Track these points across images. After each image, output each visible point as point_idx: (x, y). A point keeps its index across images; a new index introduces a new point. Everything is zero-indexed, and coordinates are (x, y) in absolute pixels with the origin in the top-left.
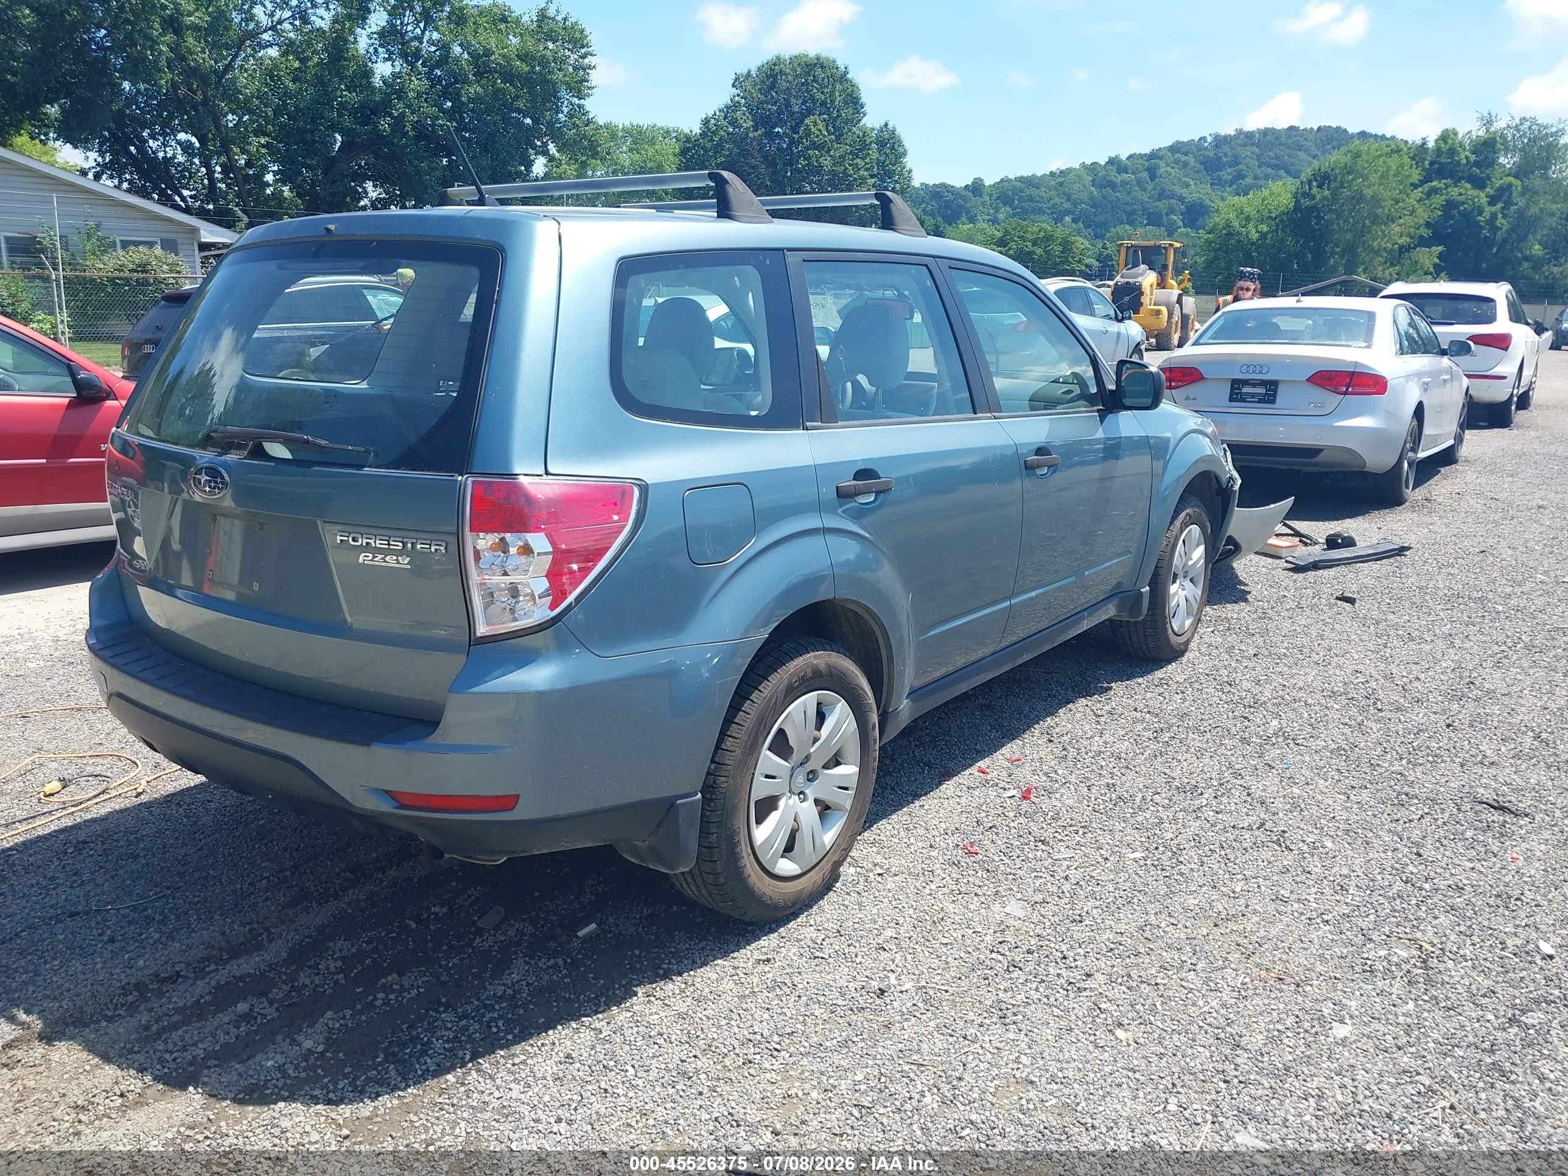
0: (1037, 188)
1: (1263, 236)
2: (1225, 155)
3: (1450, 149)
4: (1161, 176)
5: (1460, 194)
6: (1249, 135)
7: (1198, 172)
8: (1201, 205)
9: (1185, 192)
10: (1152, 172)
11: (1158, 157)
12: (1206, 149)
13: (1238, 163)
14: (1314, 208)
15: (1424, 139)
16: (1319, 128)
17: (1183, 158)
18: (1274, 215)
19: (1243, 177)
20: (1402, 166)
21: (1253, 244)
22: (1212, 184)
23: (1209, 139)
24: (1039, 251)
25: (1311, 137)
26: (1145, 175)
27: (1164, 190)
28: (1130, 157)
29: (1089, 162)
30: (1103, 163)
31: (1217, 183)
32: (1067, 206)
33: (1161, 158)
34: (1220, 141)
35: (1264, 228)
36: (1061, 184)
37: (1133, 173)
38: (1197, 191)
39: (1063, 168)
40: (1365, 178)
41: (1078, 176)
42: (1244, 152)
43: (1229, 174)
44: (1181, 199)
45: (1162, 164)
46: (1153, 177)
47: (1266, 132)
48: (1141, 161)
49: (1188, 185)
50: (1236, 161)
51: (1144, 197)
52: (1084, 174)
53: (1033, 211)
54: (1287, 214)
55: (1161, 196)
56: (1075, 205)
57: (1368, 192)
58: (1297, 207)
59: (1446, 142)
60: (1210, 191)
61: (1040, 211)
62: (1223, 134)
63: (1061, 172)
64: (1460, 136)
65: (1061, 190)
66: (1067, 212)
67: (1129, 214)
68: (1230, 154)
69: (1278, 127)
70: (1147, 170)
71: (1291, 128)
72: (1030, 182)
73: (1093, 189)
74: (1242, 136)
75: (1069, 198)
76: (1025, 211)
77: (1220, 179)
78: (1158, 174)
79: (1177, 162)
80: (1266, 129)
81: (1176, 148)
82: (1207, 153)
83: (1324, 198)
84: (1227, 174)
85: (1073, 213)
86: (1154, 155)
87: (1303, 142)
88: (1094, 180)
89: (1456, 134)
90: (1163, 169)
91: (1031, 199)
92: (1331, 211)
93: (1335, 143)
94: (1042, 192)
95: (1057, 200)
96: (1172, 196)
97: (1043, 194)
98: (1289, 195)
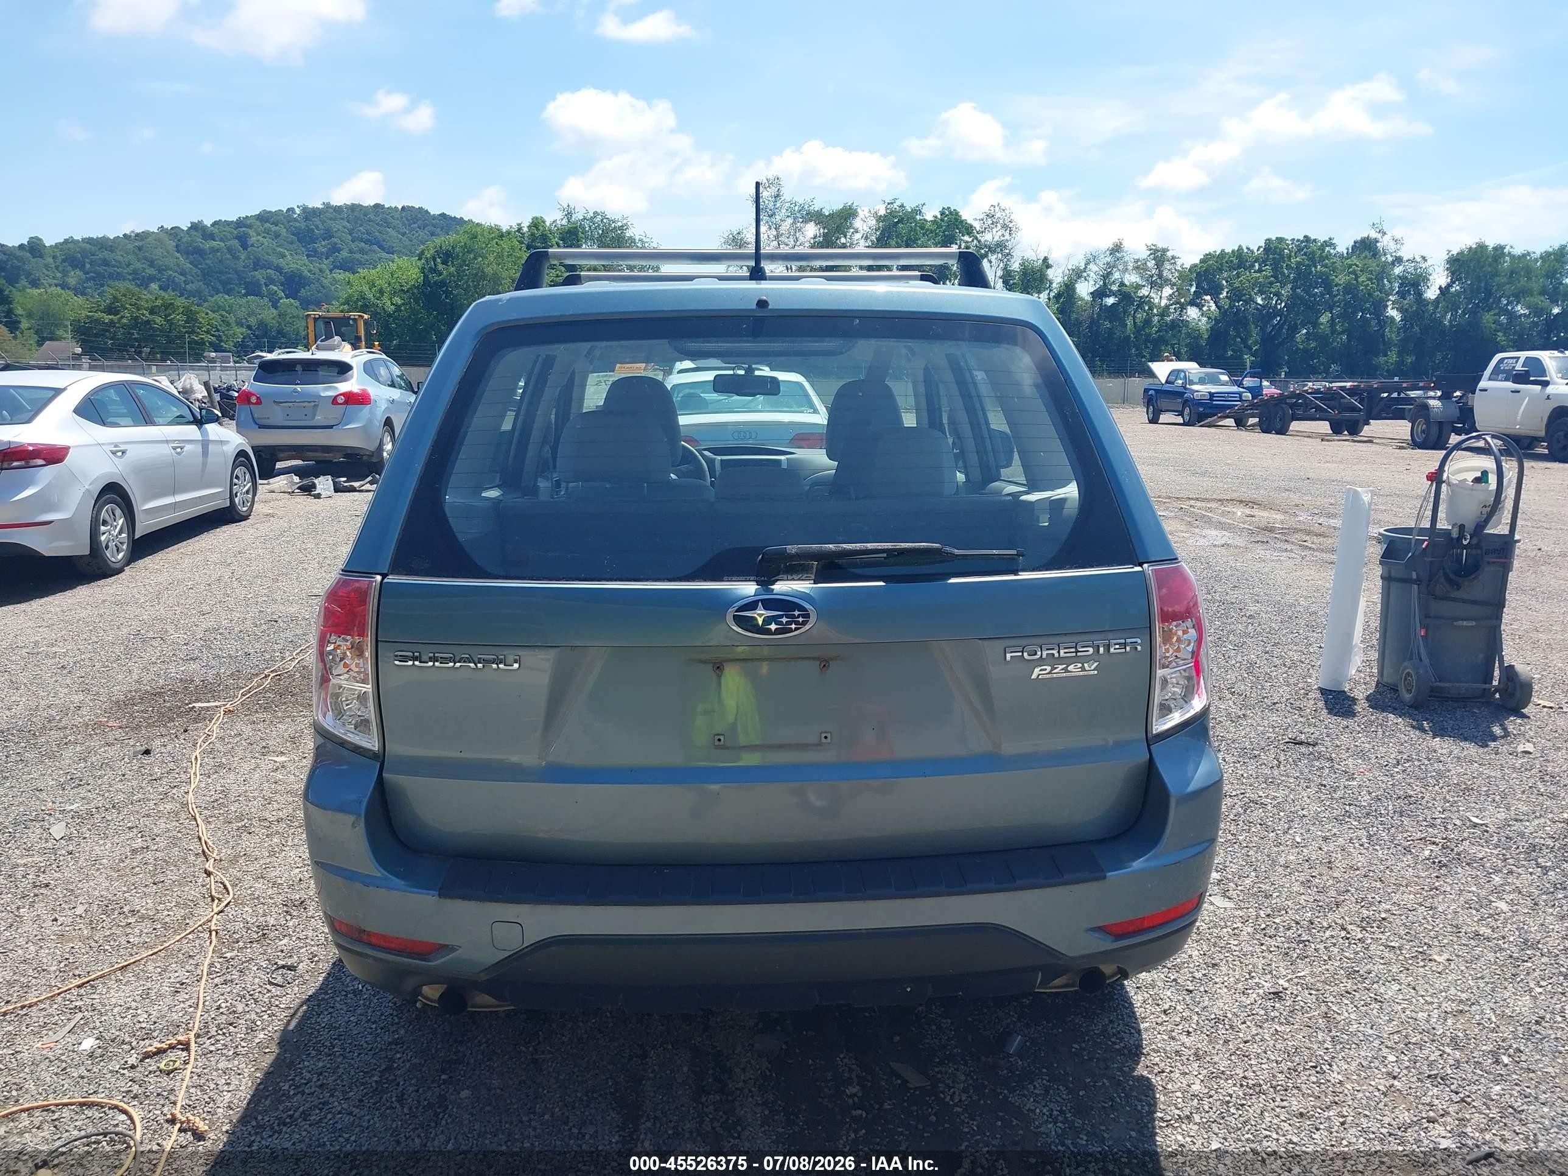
0: (112, 251)
1: (398, 308)
2: (317, 227)
3: (542, 235)
4: (252, 245)
5: (557, 276)
6: (338, 210)
7: (292, 243)
8: (301, 276)
9: (282, 262)
10: (243, 241)
11: (245, 226)
12: (295, 220)
13: (331, 237)
14: (443, 283)
15: (519, 225)
16: (403, 208)
17: (274, 228)
18: (405, 289)
19: (339, 250)
20: (513, 248)
21: (390, 315)
22: (308, 256)
23: (298, 211)
24: (158, 320)
25: (397, 216)
26: (235, 243)
27: (258, 259)
28: (215, 224)
29: (168, 226)
30: (186, 229)
31: (313, 254)
32: (151, 271)
33: (250, 227)
34: (309, 214)
35: (398, 300)
36: (140, 248)
37: (221, 240)
38: (295, 261)
39: (139, 230)
40: (484, 257)
41: (160, 241)
42: (336, 226)
43: (324, 247)
44: (278, 269)
45: (252, 233)
46: (245, 246)
47: (354, 208)
48: (227, 229)
49: (283, 256)
50: (328, 235)
51: (240, 265)
52: (166, 238)
53: (111, 276)
54: (418, 288)
55: (257, 265)
56: (160, 271)
57: (489, 270)
58: (426, 282)
59: (538, 229)
60: (307, 262)
61: (119, 277)
62: (310, 206)
63: (137, 235)
64: (548, 224)
65: (141, 255)
66: (152, 279)
67: (224, 284)
68: (321, 226)
69: (365, 204)
70: (237, 238)
71: (377, 206)
72: (102, 244)
73: (178, 255)
74: (331, 210)
75: (152, 264)
76: (101, 276)
77: (315, 251)
78: (250, 243)
79: (267, 232)
80: (353, 205)
81: (264, 217)
82: (298, 225)
83: (451, 275)
84: (322, 246)
85: (159, 280)
86: (241, 223)
87: (390, 220)
88: (177, 246)
89: (544, 222)
90: (254, 238)
91: (105, 262)
92: (457, 286)
93: (420, 222)
94: (118, 256)
95: (138, 265)
96: (268, 266)
97: (120, 258)
98: (417, 270)
